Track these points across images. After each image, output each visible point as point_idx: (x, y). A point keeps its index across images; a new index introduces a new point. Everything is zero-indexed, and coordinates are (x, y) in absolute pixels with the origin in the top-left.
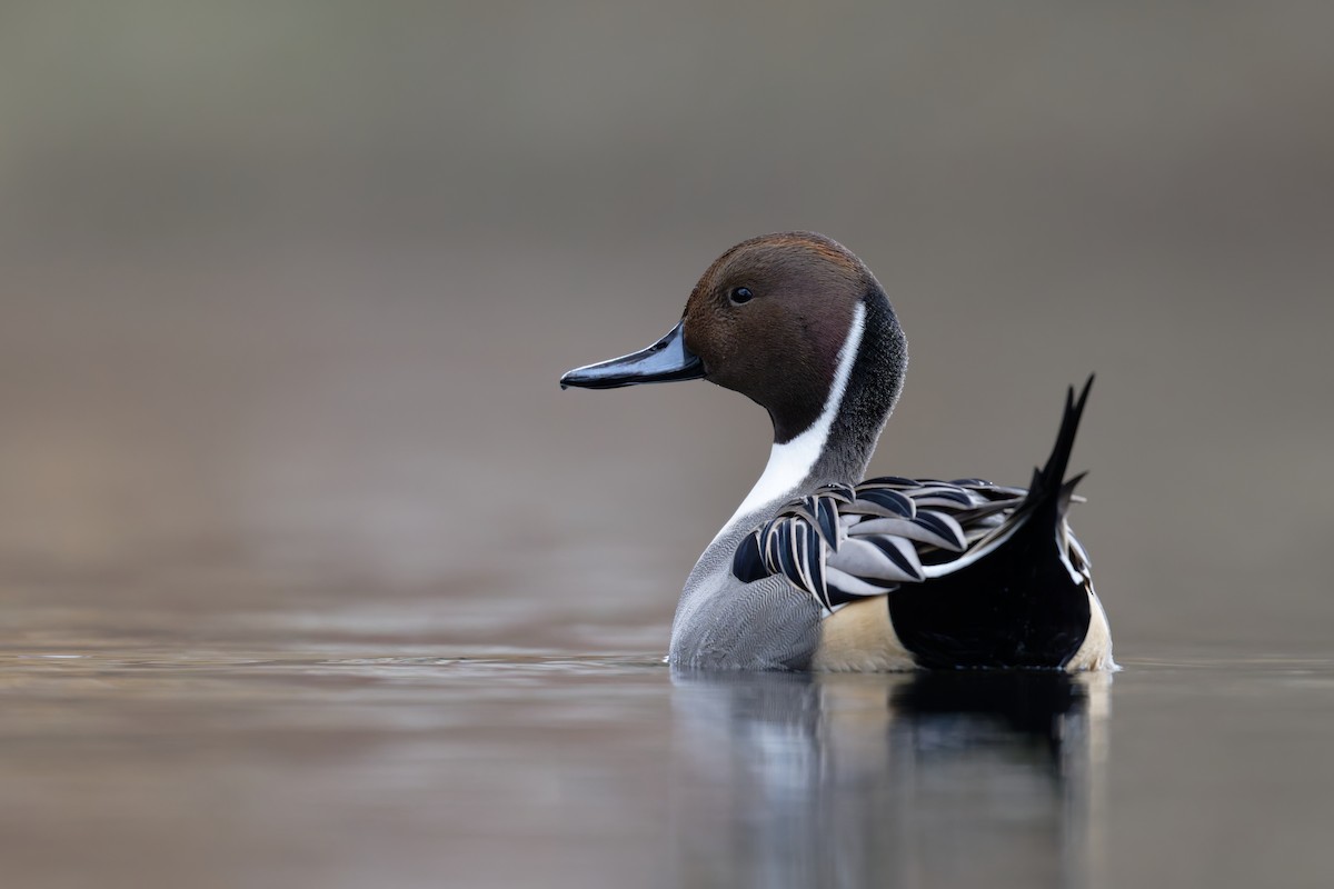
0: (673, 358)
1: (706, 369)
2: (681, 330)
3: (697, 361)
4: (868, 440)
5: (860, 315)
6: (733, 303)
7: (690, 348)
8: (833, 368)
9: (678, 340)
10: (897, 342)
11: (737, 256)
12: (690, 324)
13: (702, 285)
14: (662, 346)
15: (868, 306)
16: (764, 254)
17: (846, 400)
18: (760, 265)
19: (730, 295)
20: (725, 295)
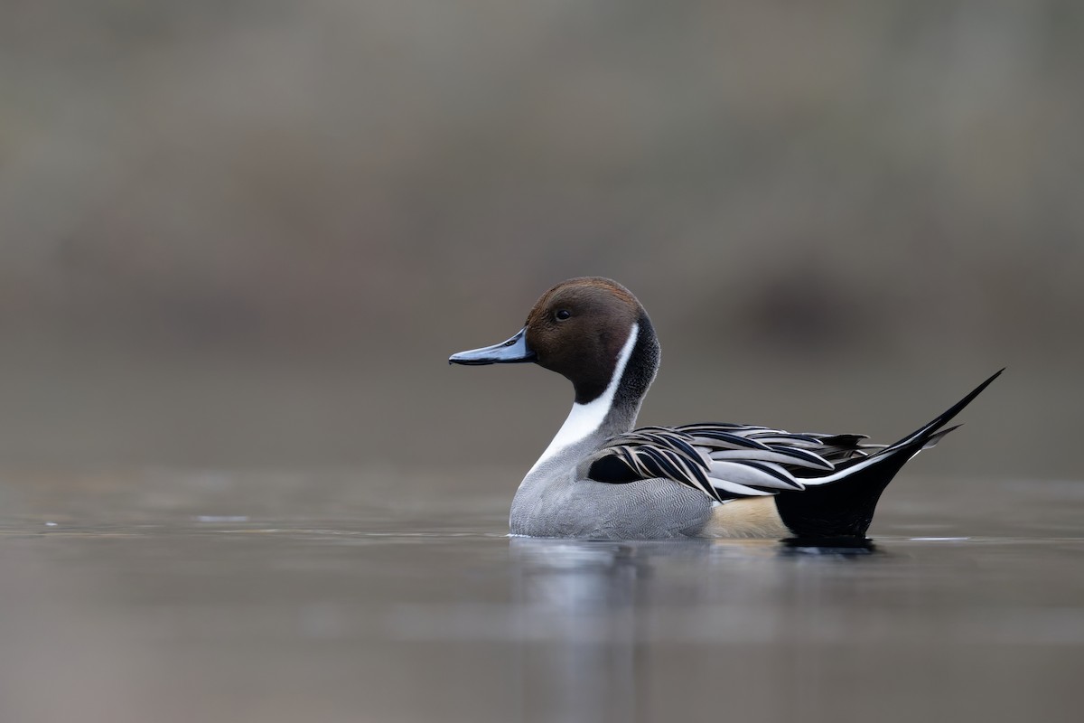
0: (518, 350)
1: (539, 358)
2: (524, 334)
3: (534, 353)
4: (635, 404)
5: (635, 330)
6: (558, 320)
7: (530, 345)
8: (616, 361)
9: (523, 340)
10: (655, 350)
11: (560, 290)
12: (529, 331)
13: (538, 308)
14: (513, 342)
15: (640, 326)
16: (577, 290)
17: (623, 380)
18: (575, 297)
19: (556, 314)
20: (553, 314)
